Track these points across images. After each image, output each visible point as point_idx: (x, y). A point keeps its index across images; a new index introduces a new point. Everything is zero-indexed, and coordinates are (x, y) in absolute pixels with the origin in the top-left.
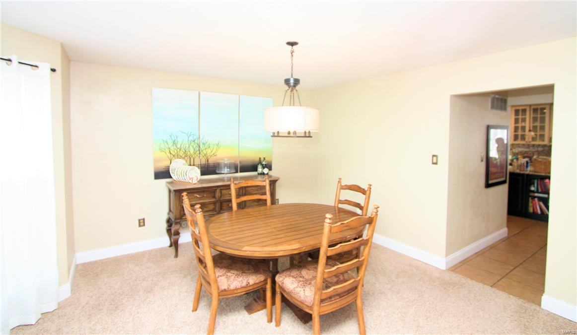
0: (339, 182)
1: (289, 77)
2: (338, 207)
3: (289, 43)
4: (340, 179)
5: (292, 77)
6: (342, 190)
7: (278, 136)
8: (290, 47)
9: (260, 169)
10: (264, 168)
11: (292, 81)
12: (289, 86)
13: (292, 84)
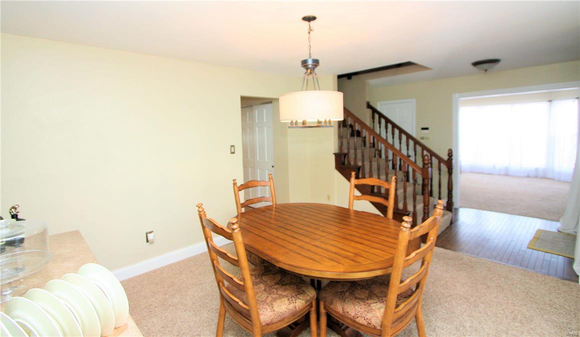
3: (305, 19)
5: (310, 57)
11: (310, 62)
12: (307, 69)
13: (310, 66)
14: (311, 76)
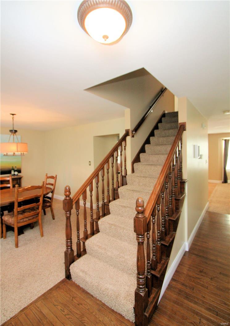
0: (47, 175)
1: (12, 129)
2: (46, 186)
4: (47, 174)
6: (48, 179)
7: (7, 156)
8: (12, 115)
9: (13, 173)
10: (15, 172)
11: (13, 131)
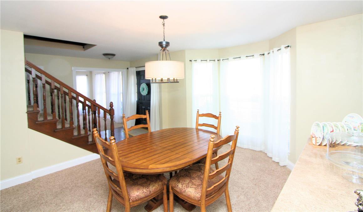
3: (161, 17)
5: (164, 41)
11: (164, 43)
12: (162, 47)
13: (164, 46)
14: (164, 52)
